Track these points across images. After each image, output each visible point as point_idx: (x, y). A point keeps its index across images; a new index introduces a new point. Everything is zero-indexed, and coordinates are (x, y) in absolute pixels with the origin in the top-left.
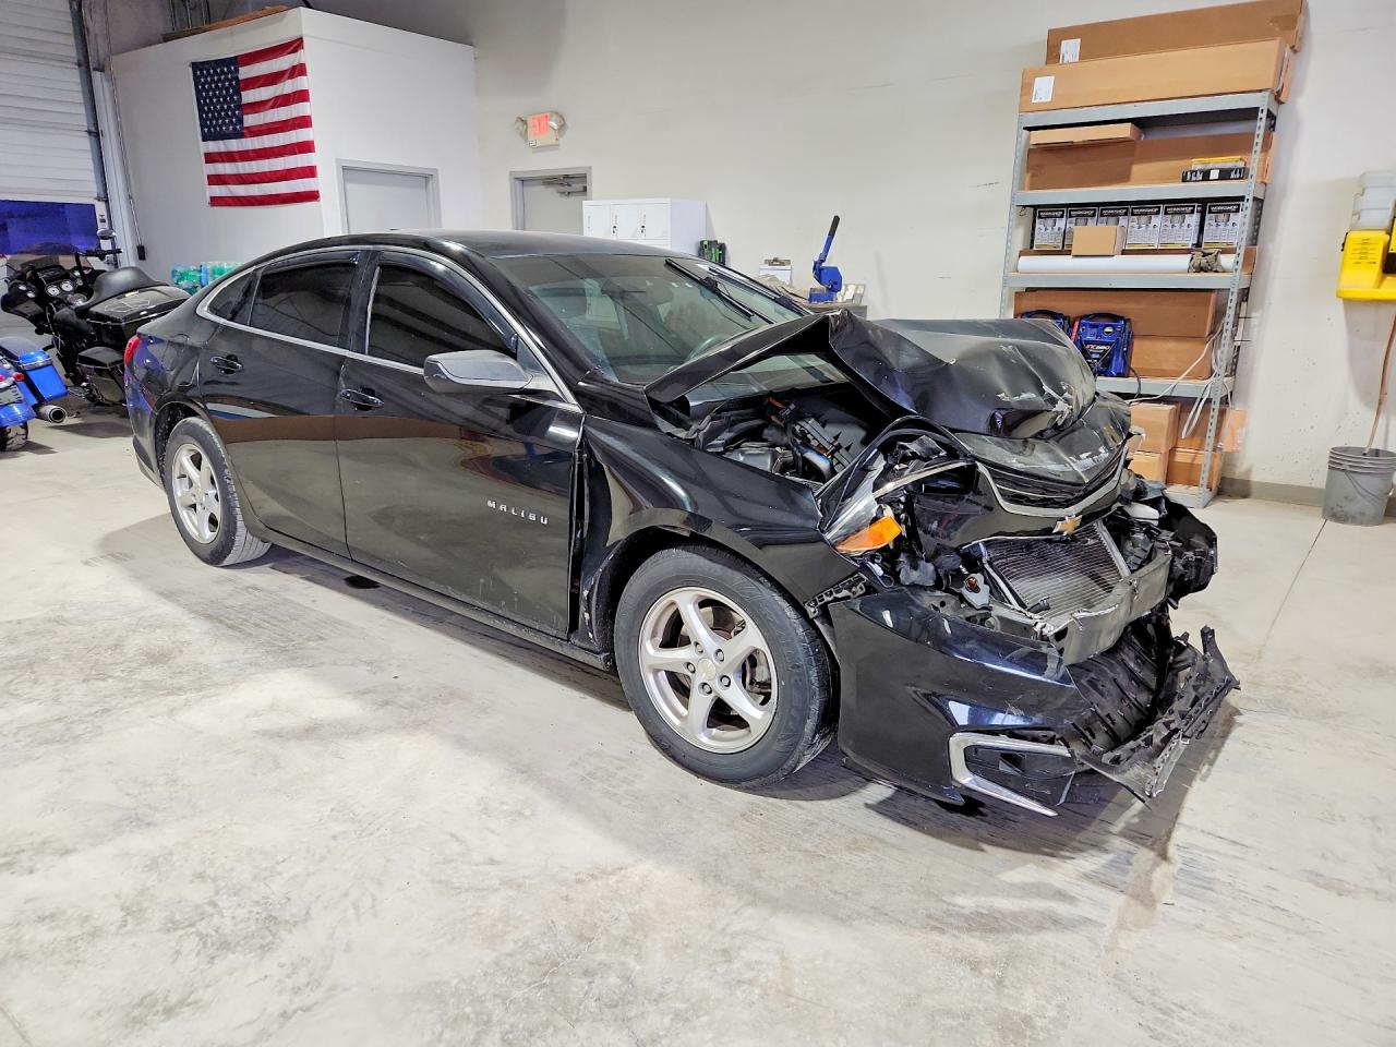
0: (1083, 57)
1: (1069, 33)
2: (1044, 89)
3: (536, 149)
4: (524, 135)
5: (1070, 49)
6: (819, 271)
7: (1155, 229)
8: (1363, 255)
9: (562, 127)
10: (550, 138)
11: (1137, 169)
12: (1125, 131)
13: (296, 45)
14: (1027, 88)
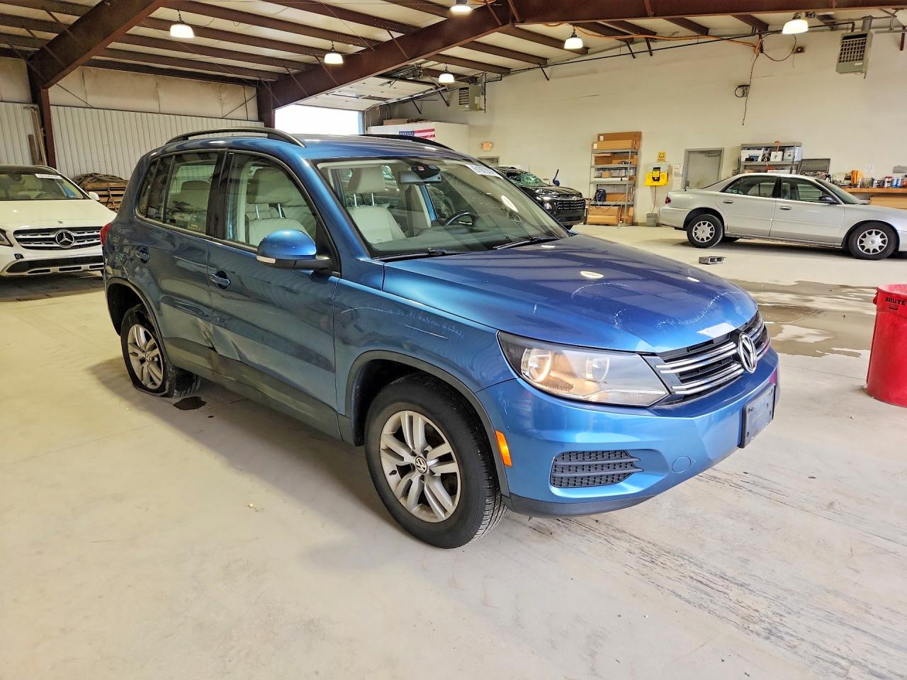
0: (604, 140)
1: (601, 135)
2: (595, 146)
3: (485, 151)
4: (482, 148)
5: (602, 138)
6: (554, 181)
7: (615, 173)
8: (649, 178)
9: (492, 147)
10: (489, 149)
11: (614, 161)
12: (609, 155)
13: (433, 130)
14: (593, 145)
